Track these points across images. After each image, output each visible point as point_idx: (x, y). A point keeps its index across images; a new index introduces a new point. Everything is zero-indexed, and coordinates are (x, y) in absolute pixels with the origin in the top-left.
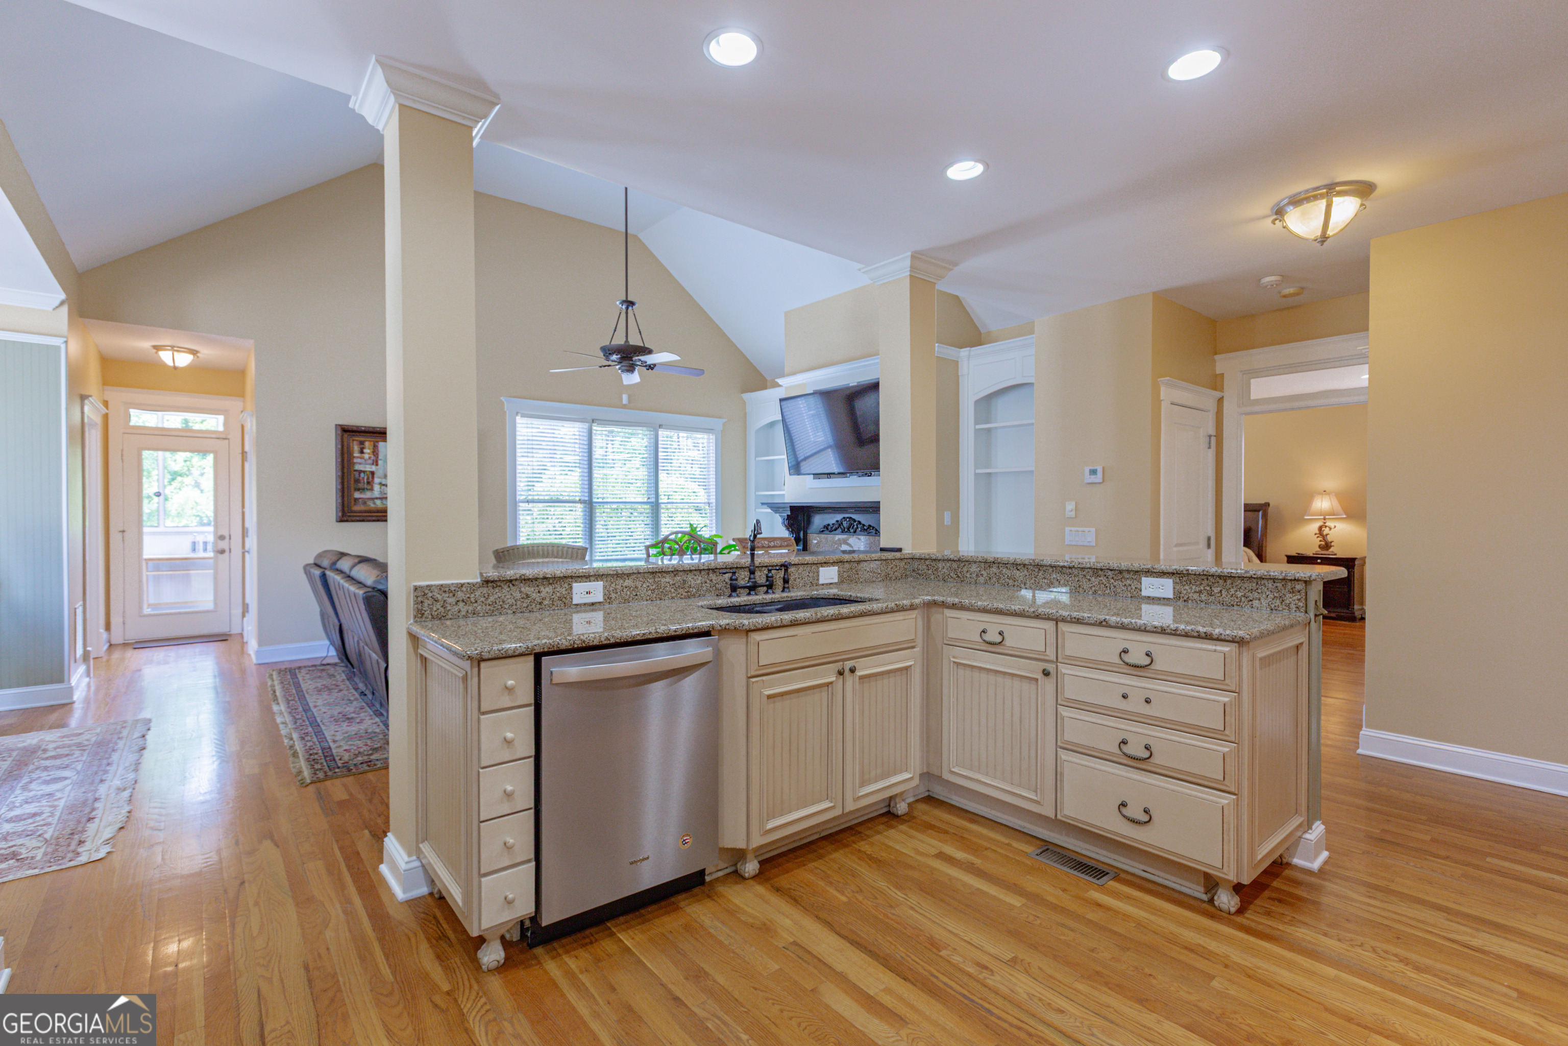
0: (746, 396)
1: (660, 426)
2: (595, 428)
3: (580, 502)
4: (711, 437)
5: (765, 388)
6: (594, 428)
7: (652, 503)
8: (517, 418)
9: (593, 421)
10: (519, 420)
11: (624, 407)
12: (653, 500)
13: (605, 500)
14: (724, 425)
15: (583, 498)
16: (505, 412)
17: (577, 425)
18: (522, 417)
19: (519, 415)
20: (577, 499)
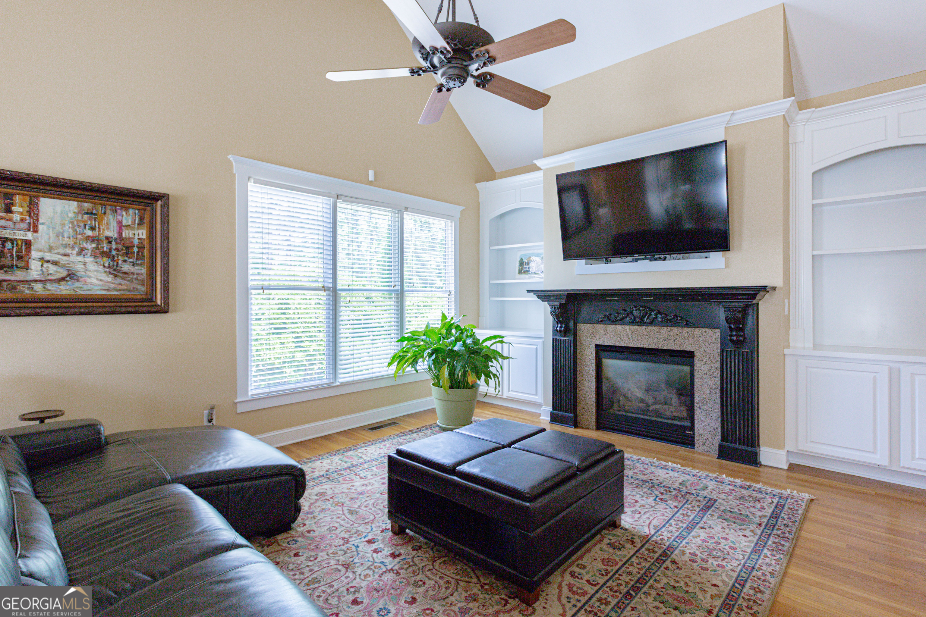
0: (479, 186)
1: (406, 209)
2: (340, 204)
3: (324, 289)
4: (450, 224)
5: (494, 179)
6: (338, 205)
7: (397, 290)
8: (249, 184)
9: (338, 197)
10: (251, 185)
11: (370, 183)
12: (398, 288)
13: (351, 288)
14: (462, 212)
15: (327, 285)
16: (235, 174)
17: (321, 199)
18: (254, 183)
19: (252, 180)
20: (321, 285)
